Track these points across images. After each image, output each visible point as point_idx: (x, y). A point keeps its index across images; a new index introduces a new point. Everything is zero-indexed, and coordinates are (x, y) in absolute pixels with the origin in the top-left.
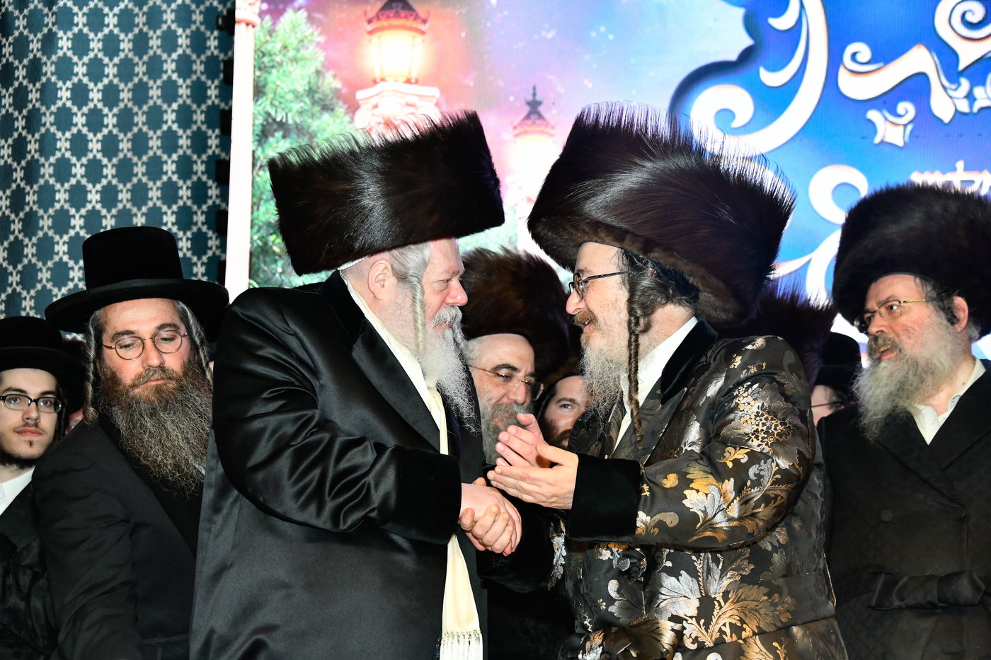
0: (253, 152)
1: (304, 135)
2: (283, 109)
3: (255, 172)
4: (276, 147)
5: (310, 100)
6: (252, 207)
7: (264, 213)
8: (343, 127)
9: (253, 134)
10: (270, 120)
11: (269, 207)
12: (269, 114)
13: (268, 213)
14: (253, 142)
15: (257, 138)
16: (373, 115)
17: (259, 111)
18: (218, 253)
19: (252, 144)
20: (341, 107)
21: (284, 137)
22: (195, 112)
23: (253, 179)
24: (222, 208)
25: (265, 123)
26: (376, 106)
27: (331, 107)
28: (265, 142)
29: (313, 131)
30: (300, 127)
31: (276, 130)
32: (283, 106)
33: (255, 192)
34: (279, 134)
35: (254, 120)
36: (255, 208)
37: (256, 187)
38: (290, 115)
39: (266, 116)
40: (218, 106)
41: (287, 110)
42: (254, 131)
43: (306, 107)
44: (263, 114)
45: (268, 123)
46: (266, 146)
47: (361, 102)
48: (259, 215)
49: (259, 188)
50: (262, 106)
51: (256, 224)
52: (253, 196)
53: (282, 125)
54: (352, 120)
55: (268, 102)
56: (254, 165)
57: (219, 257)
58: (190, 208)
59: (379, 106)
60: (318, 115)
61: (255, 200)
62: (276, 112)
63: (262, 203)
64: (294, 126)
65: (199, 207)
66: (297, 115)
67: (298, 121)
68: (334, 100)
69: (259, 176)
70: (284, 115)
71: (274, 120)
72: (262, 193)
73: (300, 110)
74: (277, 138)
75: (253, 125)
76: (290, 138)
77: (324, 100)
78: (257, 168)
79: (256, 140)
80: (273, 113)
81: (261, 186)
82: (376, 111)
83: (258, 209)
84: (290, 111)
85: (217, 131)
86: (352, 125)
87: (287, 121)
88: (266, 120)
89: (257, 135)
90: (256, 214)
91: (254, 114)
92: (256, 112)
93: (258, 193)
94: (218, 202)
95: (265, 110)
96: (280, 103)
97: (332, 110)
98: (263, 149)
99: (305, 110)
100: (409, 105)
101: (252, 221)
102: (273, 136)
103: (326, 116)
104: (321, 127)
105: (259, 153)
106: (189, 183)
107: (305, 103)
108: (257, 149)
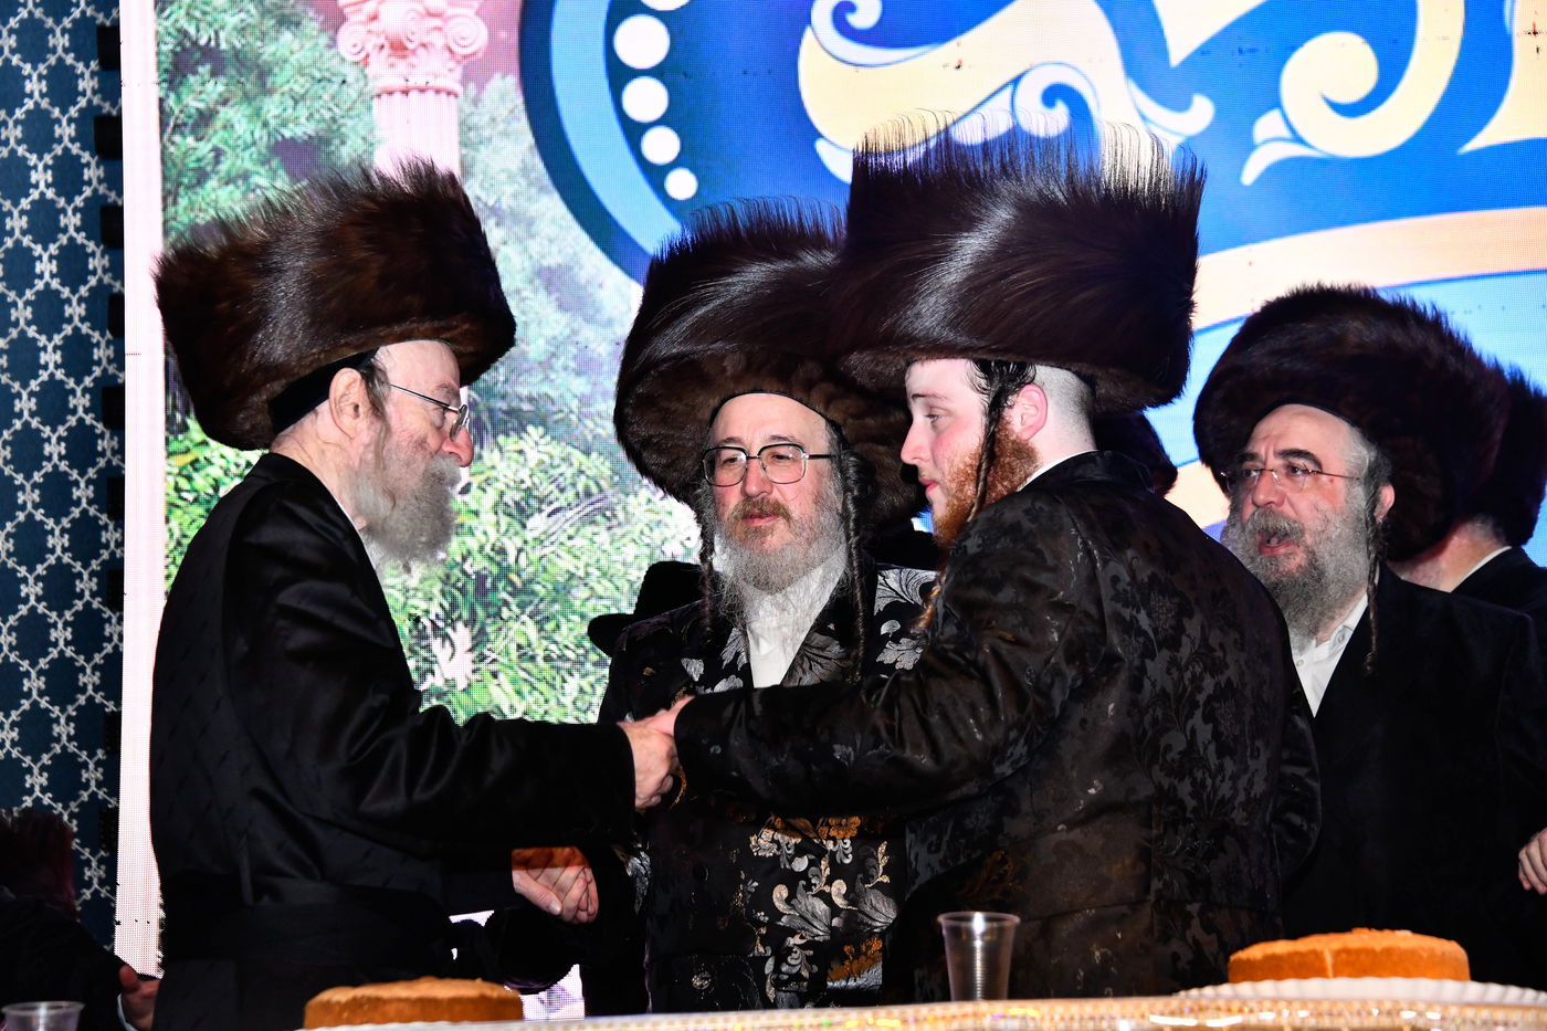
0: (161, 101)
1: (250, 70)
2: (210, 25)
3: (166, 137)
4: (201, 93)
5: (256, 7)
6: (164, 199)
7: (185, 209)
8: (317, 54)
9: (158, 69)
10: (188, 44)
11: (194, 197)
12: (185, 34)
13: (192, 210)
14: (159, 84)
15: (165, 76)
16: (369, 32)
17: (166, 28)
18: (107, 279)
19: (156, 88)
20: (311, 19)
21: (214, 74)
22: (52, 31)
23: (164, 149)
24: (110, 200)
25: (178, 49)
26: (374, 18)
27: (294, 19)
28: (181, 83)
29: (265, 62)
30: (241, 56)
31: (198, 63)
32: (209, 18)
33: (167, 173)
34: (204, 70)
35: (158, 45)
36: (170, 200)
37: (169, 164)
38: (222, 35)
39: (181, 37)
40: (93, 19)
41: (216, 26)
42: (159, 63)
43: (250, 20)
44: (174, 33)
45: (184, 49)
46: (184, 90)
47: (347, 10)
48: (176, 212)
49: (174, 165)
50: (172, 19)
51: (172, 228)
52: (165, 178)
53: (210, 54)
54: (333, 43)
55: (183, 12)
56: (163, 125)
57: (110, 286)
58: (53, 202)
59: (381, 16)
60: (273, 34)
61: (169, 186)
62: (198, 31)
63: (182, 190)
64: (232, 52)
65: (69, 201)
66: (235, 33)
67: (238, 46)
68: (299, 8)
69: (173, 143)
70: (213, 36)
71: (195, 43)
72: (180, 174)
73: (240, 26)
74: (202, 76)
75: (158, 54)
76: (225, 75)
77: (281, 7)
78: (169, 130)
79: (164, 81)
80: (192, 31)
81: (178, 161)
82: (374, 26)
83: (175, 203)
84: (222, 28)
85: (94, 65)
86: (333, 51)
87: (218, 45)
88: (180, 44)
89: (166, 71)
90: (171, 210)
91: (157, 32)
92: (161, 29)
93: (174, 172)
94: (102, 189)
95: (178, 25)
96: (204, 13)
97: (298, 24)
98: (179, 97)
99: (249, 25)
100: (430, 14)
101: (165, 222)
102: (195, 73)
103: (287, 36)
104: (278, 54)
105: (171, 101)
106: (48, 159)
107: (248, 12)
108: (167, 96)
